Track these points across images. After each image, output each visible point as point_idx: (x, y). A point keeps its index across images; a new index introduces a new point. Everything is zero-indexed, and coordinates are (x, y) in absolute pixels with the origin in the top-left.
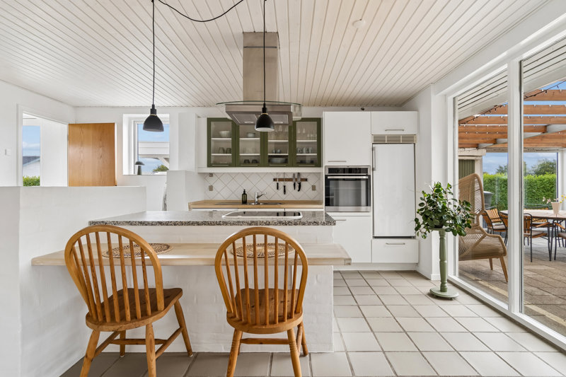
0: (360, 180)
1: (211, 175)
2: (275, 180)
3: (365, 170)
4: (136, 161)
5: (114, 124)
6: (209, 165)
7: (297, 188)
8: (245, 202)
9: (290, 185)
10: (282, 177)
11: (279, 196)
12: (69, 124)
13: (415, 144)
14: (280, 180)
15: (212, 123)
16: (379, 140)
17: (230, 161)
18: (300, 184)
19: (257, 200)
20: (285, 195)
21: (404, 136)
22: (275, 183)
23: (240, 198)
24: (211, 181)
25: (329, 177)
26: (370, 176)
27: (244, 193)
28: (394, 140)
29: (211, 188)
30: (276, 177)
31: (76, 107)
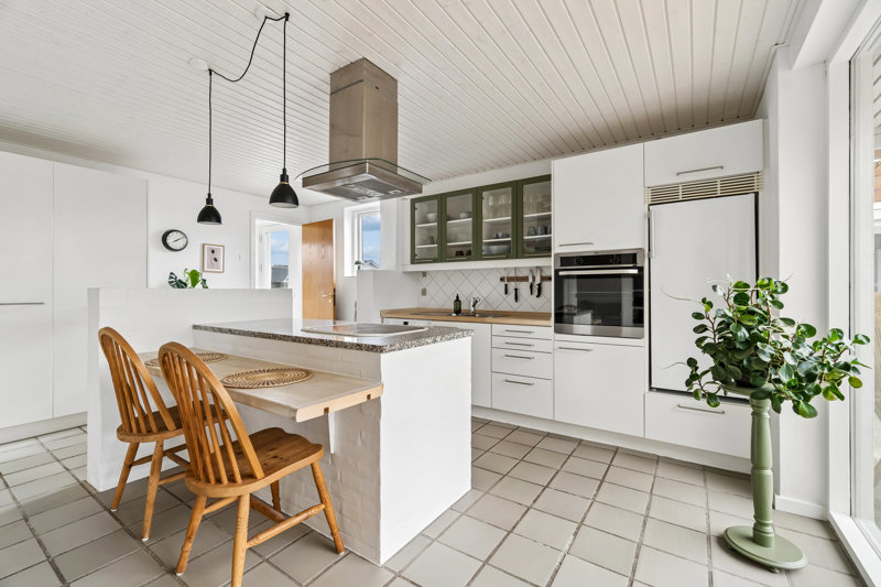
0: (619, 276)
1: (424, 274)
2: (502, 279)
3: (631, 258)
4: (356, 259)
5: (331, 220)
6: (413, 261)
7: (536, 293)
8: (458, 311)
9: (524, 287)
10: (512, 275)
11: (508, 304)
12: (304, 226)
13: (757, 194)
14: (510, 279)
15: (417, 205)
16: (662, 197)
17: (435, 254)
18: (540, 285)
19: (472, 309)
20: (518, 304)
21: (725, 180)
22: (503, 284)
23: (451, 306)
24: (425, 282)
25: (561, 273)
26: (641, 269)
27: (458, 300)
28: (700, 191)
29: (424, 292)
30: (505, 275)
31: (310, 206)
